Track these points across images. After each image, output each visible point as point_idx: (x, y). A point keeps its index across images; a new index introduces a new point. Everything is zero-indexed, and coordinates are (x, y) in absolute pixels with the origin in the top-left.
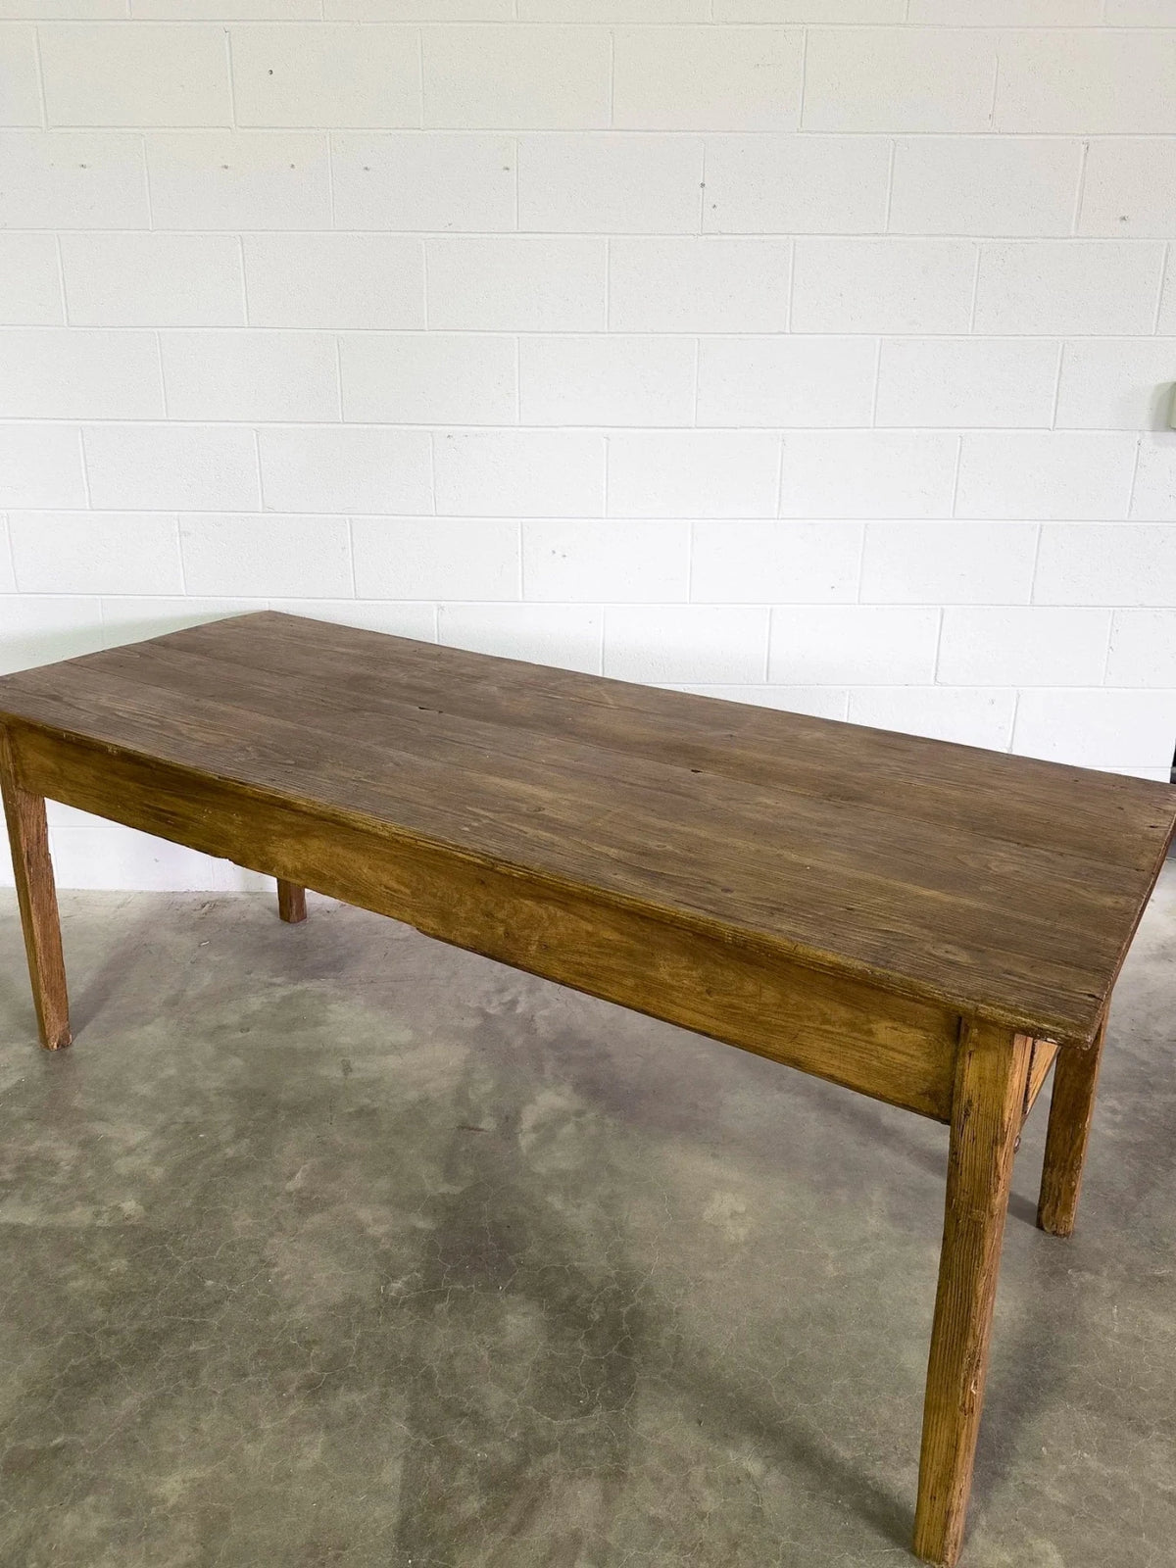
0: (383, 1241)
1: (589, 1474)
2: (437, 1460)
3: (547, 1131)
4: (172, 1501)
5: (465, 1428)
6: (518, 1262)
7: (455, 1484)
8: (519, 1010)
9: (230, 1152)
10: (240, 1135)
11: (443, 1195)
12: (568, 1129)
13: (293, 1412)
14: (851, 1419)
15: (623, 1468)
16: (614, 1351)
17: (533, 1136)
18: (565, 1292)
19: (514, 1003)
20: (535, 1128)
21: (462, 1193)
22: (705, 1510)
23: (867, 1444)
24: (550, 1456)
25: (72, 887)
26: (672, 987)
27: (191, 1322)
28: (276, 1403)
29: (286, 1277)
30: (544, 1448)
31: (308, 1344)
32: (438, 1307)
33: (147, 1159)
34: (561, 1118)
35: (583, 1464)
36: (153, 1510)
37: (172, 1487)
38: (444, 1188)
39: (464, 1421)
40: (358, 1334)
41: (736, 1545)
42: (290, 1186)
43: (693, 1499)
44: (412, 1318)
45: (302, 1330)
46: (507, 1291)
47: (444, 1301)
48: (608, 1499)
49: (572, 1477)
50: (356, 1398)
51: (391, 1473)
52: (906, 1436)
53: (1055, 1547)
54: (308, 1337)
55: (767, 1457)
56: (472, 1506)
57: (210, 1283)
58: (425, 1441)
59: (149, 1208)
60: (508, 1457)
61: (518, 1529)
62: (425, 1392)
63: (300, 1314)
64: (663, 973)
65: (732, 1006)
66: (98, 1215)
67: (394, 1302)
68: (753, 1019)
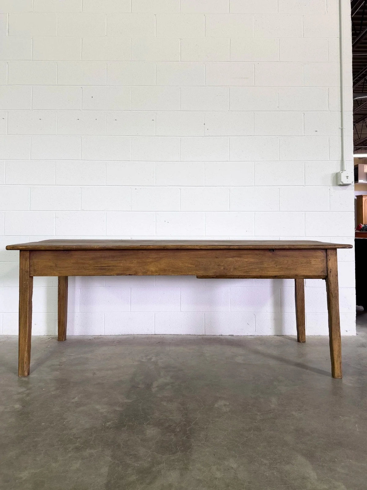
0: (104, 413)
1: (176, 469)
2: (121, 466)
3: (161, 388)
4: (24, 478)
5: (131, 458)
6: (151, 418)
7: (127, 473)
8: (152, 360)
9: (53, 393)
10: (57, 389)
11: (126, 402)
12: (169, 387)
13: (70, 455)
14: (268, 453)
15: (188, 467)
16: (184, 438)
17: (156, 389)
18: (167, 424)
19: (150, 359)
20: (157, 387)
21: (132, 402)
22: (217, 477)
23: (274, 459)
24: (162, 464)
25: (7, 334)
26: (268, 268)
27: (35, 433)
28: (64, 453)
29: (70, 422)
30: (159, 463)
31: (77, 438)
32: (123, 429)
33: (24, 395)
34: (167, 384)
35: (173, 466)
36: (17, 481)
37: (25, 475)
38: (126, 401)
39: (131, 457)
40: (94, 435)
41: (228, 486)
42: (73, 401)
43: (213, 474)
44: (113, 431)
45: (74, 435)
46: (147, 424)
47: (125, 427)
48: (182, 475)
49: (169, 470)
50: (92, 451)
51: (105, 470)
52: (287, 457)
53: (342, 484)
54: (77, 436)
55: (239, 463)
56: (134, 478)
57: (43, 424)
58: (117, 462)
59: (24, 406)
60: (146, 465)
61: (150, 483)
62: (117, 449)
63: (74, 431)
64: (265, 265)
65: (282, 267)
66: (6, 408)
67: (108, 428)
68: (287, 269)
